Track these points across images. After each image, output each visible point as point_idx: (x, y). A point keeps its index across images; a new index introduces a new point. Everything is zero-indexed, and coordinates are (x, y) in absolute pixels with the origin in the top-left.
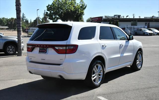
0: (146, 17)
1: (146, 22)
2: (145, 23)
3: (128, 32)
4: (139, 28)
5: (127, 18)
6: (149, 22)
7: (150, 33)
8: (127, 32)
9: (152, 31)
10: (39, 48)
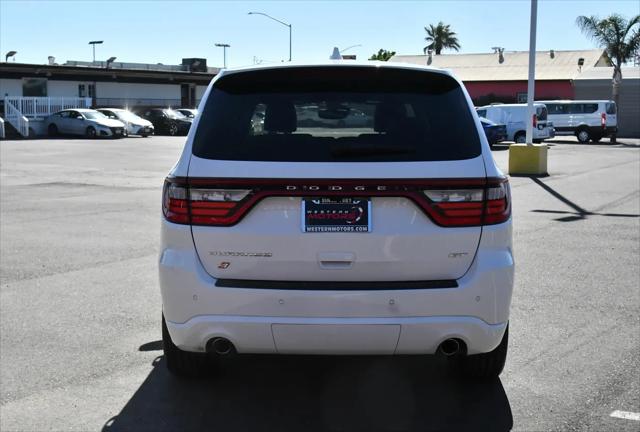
0: (76, 63)
1: (82, 83)
2: (80, 87)
3: (19, 124)
4: (60, 107)
5: (10, 60)
6: (91, 83)
7: (113, 129)
8: (16, 122)
9: (116, 117)
10: (304, 202)
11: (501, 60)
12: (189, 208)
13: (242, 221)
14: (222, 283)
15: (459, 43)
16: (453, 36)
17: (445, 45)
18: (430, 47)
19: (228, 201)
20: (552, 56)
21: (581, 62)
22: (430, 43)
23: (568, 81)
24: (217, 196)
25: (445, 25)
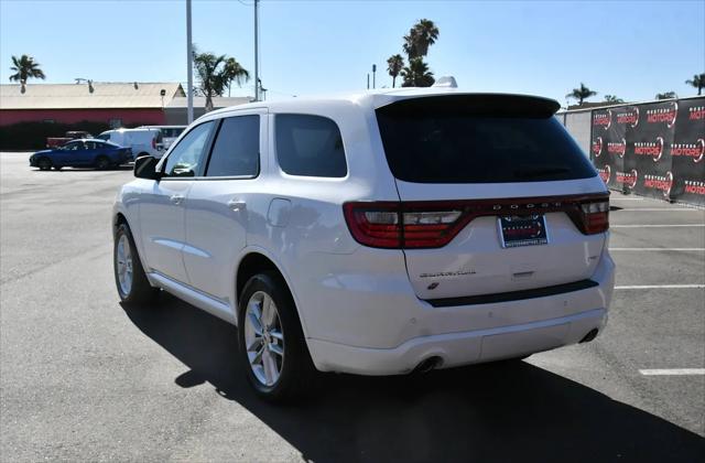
10: (500, 220)
11: (91, 90)
12: (402, 232)
13: (452, 242)
14: (436, 303)
15: (45, 73)
16: (37, 68)
17: (31, 75)
18: (16, 77)
19: (440, 223)
20: (136, 87)
21: (163, 93)
22: (15, 73)
23: (160, 109)
24: (427, 219)
25: (29, 56)
